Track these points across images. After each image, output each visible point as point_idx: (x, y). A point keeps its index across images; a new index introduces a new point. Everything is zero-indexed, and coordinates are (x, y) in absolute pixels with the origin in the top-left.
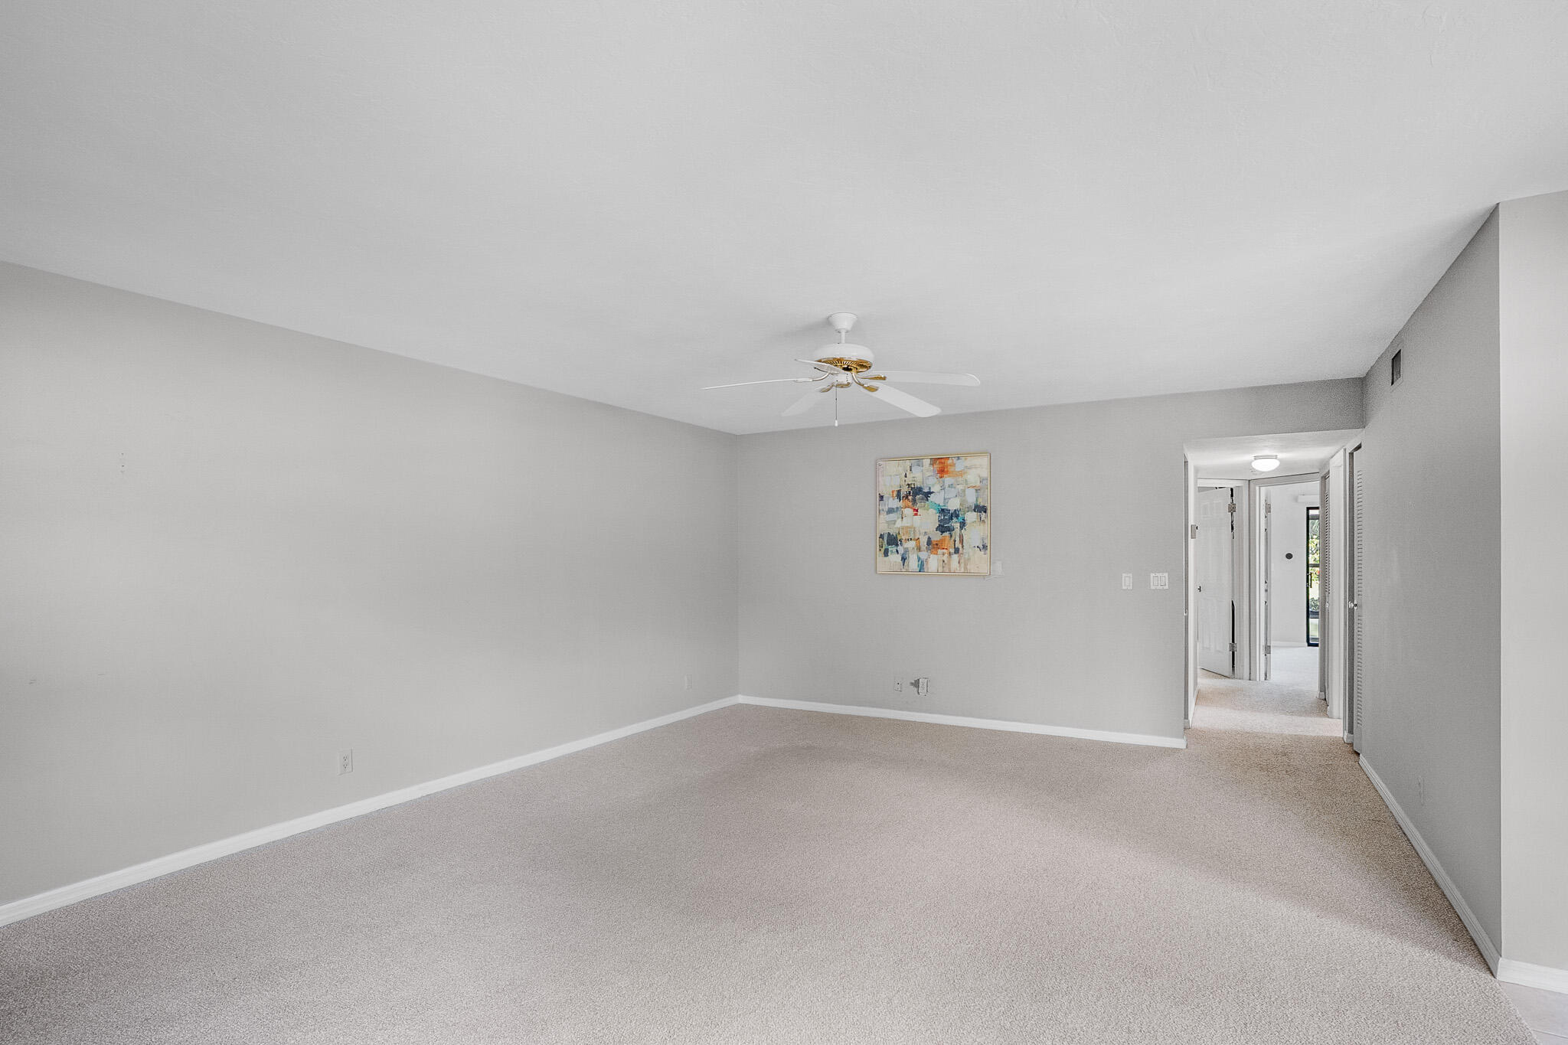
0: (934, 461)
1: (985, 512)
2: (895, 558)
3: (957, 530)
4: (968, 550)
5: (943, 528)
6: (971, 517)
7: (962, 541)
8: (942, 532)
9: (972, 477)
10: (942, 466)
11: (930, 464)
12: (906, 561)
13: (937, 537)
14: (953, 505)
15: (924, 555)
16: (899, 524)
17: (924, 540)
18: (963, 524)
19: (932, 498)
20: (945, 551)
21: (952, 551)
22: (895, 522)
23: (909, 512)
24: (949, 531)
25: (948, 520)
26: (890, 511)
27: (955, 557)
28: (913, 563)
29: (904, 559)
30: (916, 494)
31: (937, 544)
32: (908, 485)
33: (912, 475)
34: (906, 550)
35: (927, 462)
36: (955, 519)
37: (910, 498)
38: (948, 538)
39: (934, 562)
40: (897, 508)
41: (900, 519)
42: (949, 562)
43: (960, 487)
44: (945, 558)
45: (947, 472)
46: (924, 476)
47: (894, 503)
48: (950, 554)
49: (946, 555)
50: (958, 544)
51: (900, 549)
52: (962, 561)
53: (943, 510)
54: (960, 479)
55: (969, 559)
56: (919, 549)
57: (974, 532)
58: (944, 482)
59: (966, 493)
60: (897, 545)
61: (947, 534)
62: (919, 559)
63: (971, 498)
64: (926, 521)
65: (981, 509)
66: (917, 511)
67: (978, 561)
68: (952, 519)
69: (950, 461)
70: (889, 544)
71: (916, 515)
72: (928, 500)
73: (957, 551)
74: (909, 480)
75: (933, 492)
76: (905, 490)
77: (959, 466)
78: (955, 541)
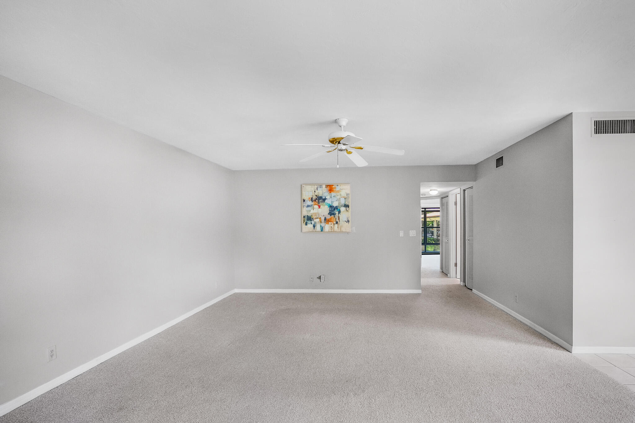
0: (327, 186)
1: (348, 207)
2: (310, 226)
3: (337, 215)
4: (341, 223)
5: (331, 213)
6: (343, 209)
7: (339, 219)
8: (331, 215)
9: (343, 193)
10: (330, 188)
11: (326, 187)
12: (315, 227)
13: (328, 217)
14: (335, 204)
15: (323, 225)
16: (312, 211)
17: (323, 218)
18: (339, 212)
19: (326, 201)
20: (332, 223)
21: (335, 223)
22: (310, 211)
23: (316, 207)
24: (334, 215)
25: (333, 210)
26: (308, 206)
27: (336, 225)
28: (318, 228)
29: (314, 226)
30: (319, 200)
31: (328, 220)
32: (316, 195)
33: (318, 192)
34: (315, 223)
35: (324, 186)
36: (336, 210)
37: (317, 201)
38: (333, 218)
39: (327, 227)
40: (311, 205)
41: (313, 210)
42: (334, 227)
43: (338, 197)
44: (332, 225)
45: (333, 191)
46: (323, 192)
47: (310, 203)
48: (334, 224)
49: (333, 225)
50: (337, 220)
51: (313, 222)
52: (339, 227)
53: (331, 206)
54: (338, 194)
55: (342, 226)
56: (321, 222)
57: (344, 215)
58: (331, 195)
59: (341, 199)
60: (311, 221)
61: (333, 216)
62: (321, 226)
63: (343, 202)
64: (324, 210)
65: (347, 206)
66: (320, 206)
67: (346, 227)
68: (335, 210)
69: (334, 186)
70: (308, 220)
71: (319, 208)
72: (324, 202)
73: (337, 223)
74: (316, 193)
75: (327, 199)
76: (314, 197)
77: (338, 188)
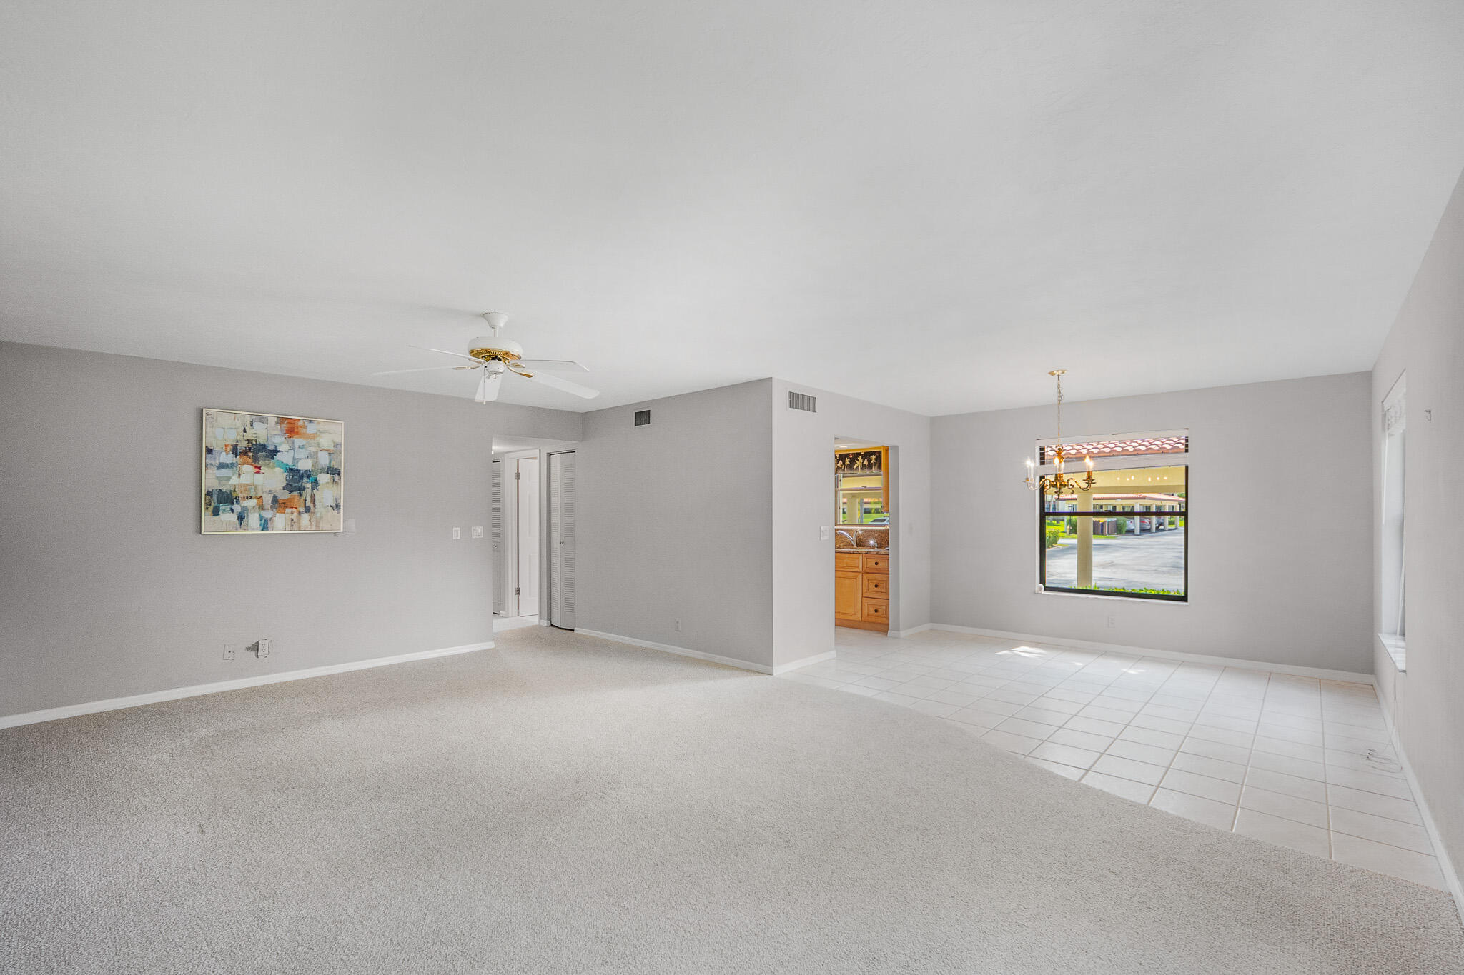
0: (281, 421)
1: (339, 474)
2: (228, 517)
3: (309, 491)
4: (319, 509)
5: (290, 487)
6: (324, 478)
7: (313, 500)
8: (291, 492)
9: (325, 442)
10: (291, 428)
11: (277, 423)
12: (245, 520)
13: (284, 495)
14: (304, 465)
15: (268, 514)
16: (235, 480)
17: (268, 499)
18: (316, 484)
19: (278, 457)
20: (294, 510)
21: (302, 509)
22: (229, 479)
23: (248, 469)
24: (299, 490)
25: (297, 480)
26: (222, 466)
27: (306, 516)
28: (253, 520)
29: (241, 518)
30: (258, 452)
31: (284, 503)
32: (248, 440)
33: (253, 431)
34: (245, 509)
35: (272, 420)
36: (306, 480)
37: (250, 454)
38: (297, 498)
39: (280, 521)
40: (233, 464)
41: (237, 476)
42: (299, 520)
43: (312, 449)
44: (294, 516)
45: (297, 433)
46: (266, 432)
47: (228, 458)
48: (300, 513)
49: (295, 514)
50: (309, 503)
51: (237, 508)
52: (313, 519)
53: (291, 470)
54: (312, 441)
55: (321, 517)
56: (262, 507)
57: (326, 493)
58: (293, 443)
59: (319, 455)
60: (232, 503)
61: (296, 493)
62: (261, 518)
63: (324, 460)
64: (272, 479)
65: (334, 472)
66: (259, 468)
67: (338, 522)
68: (302, 479)
69: (300, 423)
70: (219, 502)
71: (258, 472)
72: (273, 458)
73: (307, 510)
74: (249, 435)
75: (280, 451)
76: (243, 445)
77: (311, 429)
78: (306, 500)
